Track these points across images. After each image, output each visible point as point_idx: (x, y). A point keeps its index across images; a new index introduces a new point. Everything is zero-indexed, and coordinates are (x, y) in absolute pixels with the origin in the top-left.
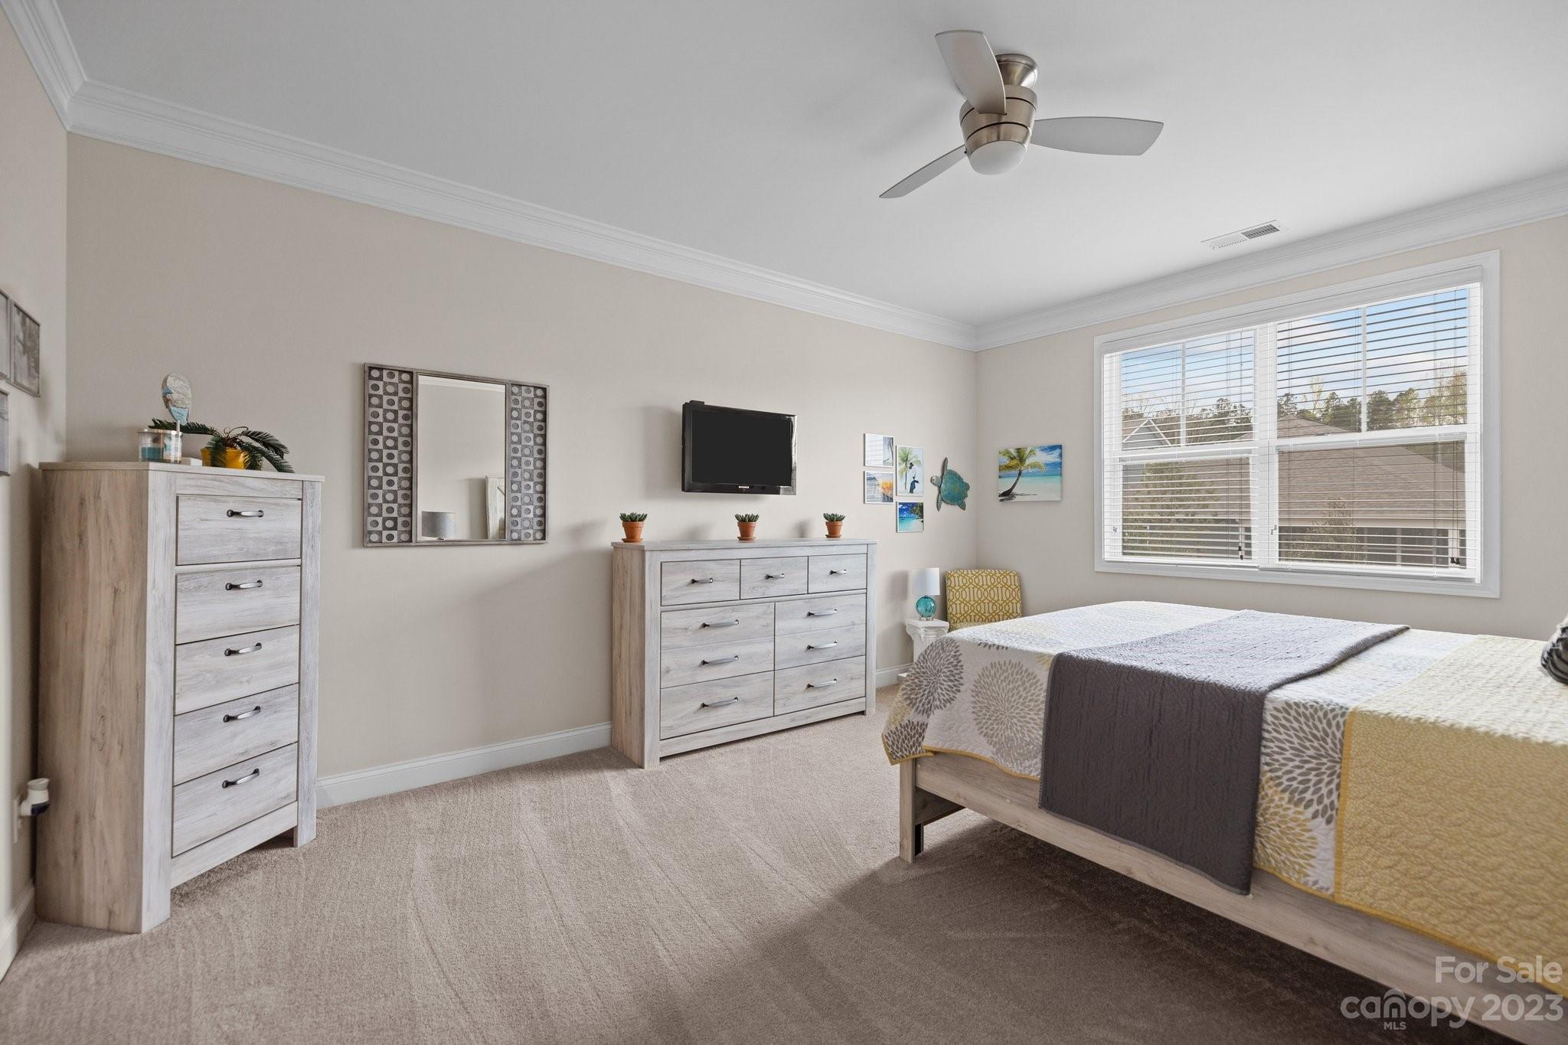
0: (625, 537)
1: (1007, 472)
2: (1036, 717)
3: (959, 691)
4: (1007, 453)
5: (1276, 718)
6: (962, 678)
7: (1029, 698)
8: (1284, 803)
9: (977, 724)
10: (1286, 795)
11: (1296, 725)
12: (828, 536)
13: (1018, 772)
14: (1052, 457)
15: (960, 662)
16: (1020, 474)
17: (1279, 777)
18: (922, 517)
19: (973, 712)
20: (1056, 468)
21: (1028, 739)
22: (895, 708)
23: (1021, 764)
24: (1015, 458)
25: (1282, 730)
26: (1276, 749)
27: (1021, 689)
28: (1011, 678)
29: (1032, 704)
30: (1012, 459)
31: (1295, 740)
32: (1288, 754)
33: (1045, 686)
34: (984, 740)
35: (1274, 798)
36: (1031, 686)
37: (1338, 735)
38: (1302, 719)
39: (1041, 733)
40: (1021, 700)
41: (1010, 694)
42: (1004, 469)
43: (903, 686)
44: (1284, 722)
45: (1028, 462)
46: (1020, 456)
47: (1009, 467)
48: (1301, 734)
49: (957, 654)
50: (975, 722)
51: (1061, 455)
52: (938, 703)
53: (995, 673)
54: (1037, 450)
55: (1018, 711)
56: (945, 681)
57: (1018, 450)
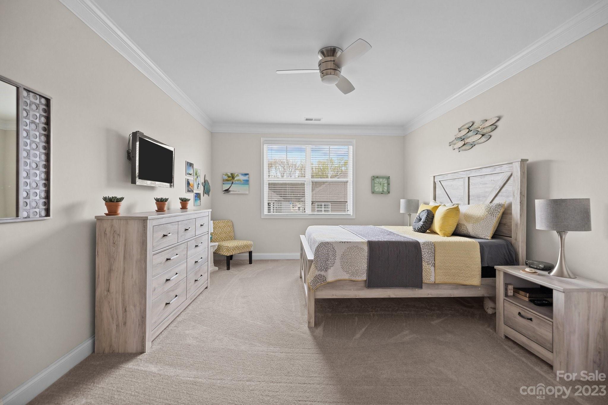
0: (107, 212)
1: (227, 182)
2: (365, 261)
3: (336, 259)
4: (227, 175)
5: (423, 246)
6: (336, 255)
7: (362, 256)
8: (426, 265)
9: (342, 269)
10: (427, 263)
11: (427, 247)
12: (181, 209)
13: (361, 279)
14: (245, 178)
15: (334, 249)
16: (232, 183)
17: (425, 260)
18: (200, 199)
19: (341, 265)
20: (247, 182)
21: (363, 268)
22: (312, 271)
23: (362, 276)
24: (230, 177)
25: (424, 249)
26: (424, 254)
27: (359, 253)
28: (355, 251)
29: (363, 257)
30: (229, 177)
31: (427, 251)
32: (426, 254)
33: (367, 251)
34: (345, 273)
35: (424, 264)
36: (362, 252)
37: (434, 248)
38: (427, 246)
39: (366, 265)
40: (360, 257)
41: (356, 256)
42: (225, 181)
43: (314, 262)
44: (424, 247)
45: (236, 179)
46: (233, 176)
47: (227, 180)
48: (428, 249)
49: (333, 247)
50: (341, 268)
51: (249, 178)
52: (331, 265)
53: (349, 251)
54: (240, 175)
55: (359, 260)
56: (332, 257)
57: (232, 174)
